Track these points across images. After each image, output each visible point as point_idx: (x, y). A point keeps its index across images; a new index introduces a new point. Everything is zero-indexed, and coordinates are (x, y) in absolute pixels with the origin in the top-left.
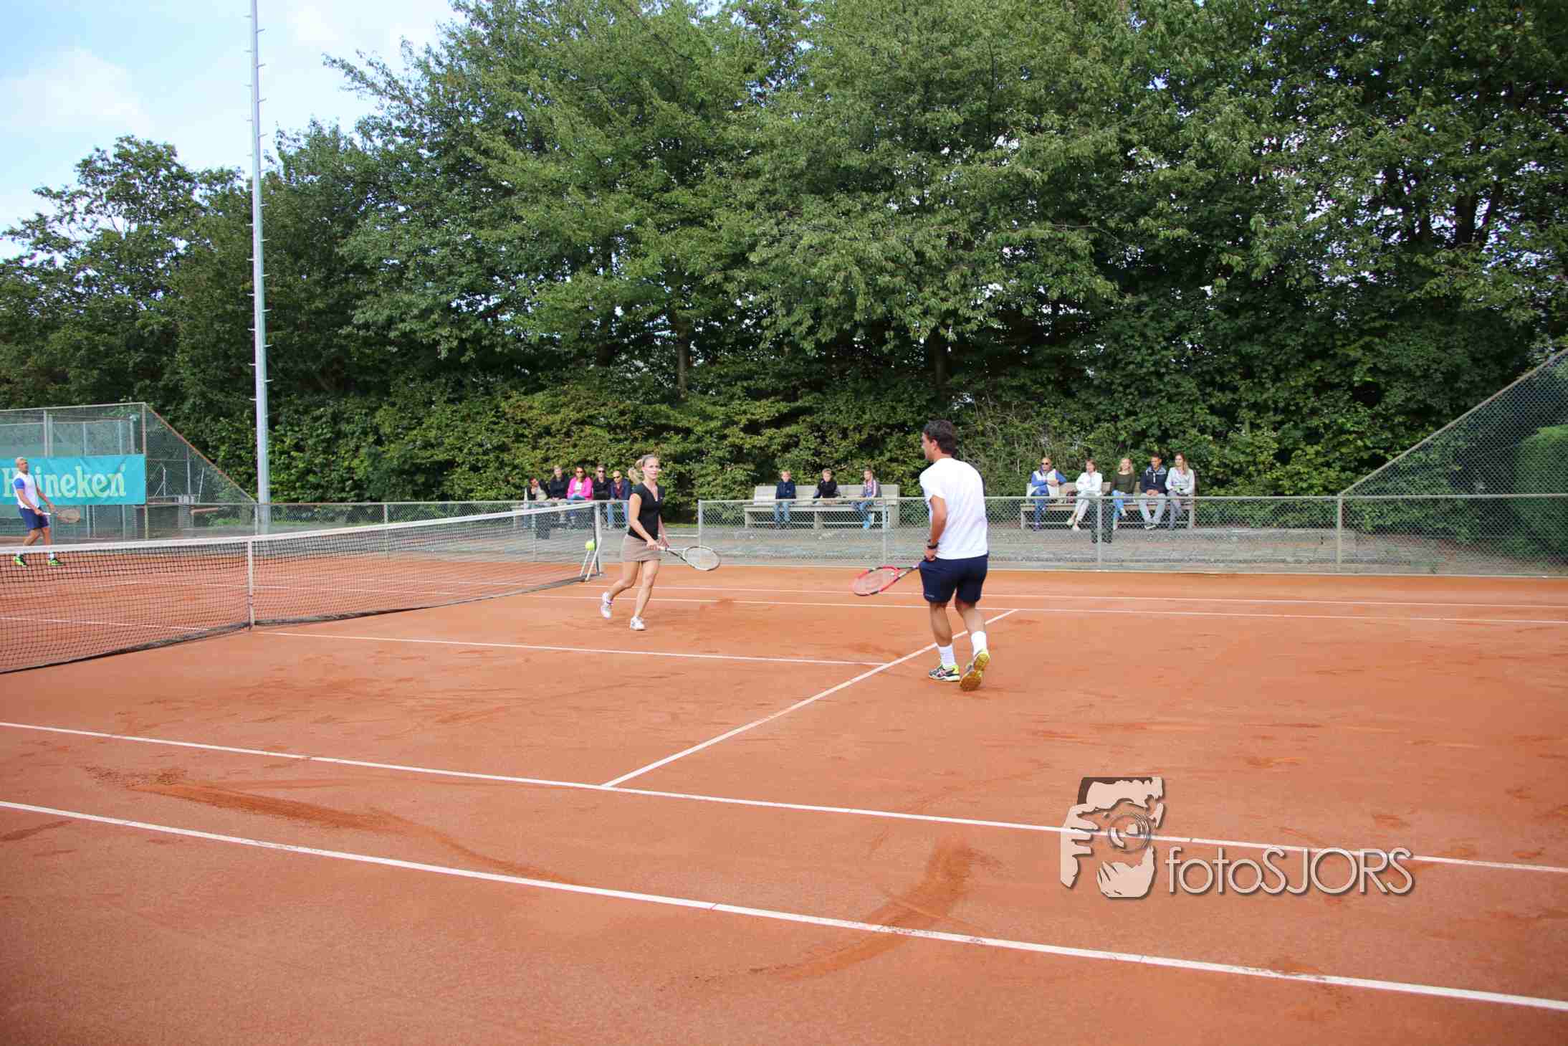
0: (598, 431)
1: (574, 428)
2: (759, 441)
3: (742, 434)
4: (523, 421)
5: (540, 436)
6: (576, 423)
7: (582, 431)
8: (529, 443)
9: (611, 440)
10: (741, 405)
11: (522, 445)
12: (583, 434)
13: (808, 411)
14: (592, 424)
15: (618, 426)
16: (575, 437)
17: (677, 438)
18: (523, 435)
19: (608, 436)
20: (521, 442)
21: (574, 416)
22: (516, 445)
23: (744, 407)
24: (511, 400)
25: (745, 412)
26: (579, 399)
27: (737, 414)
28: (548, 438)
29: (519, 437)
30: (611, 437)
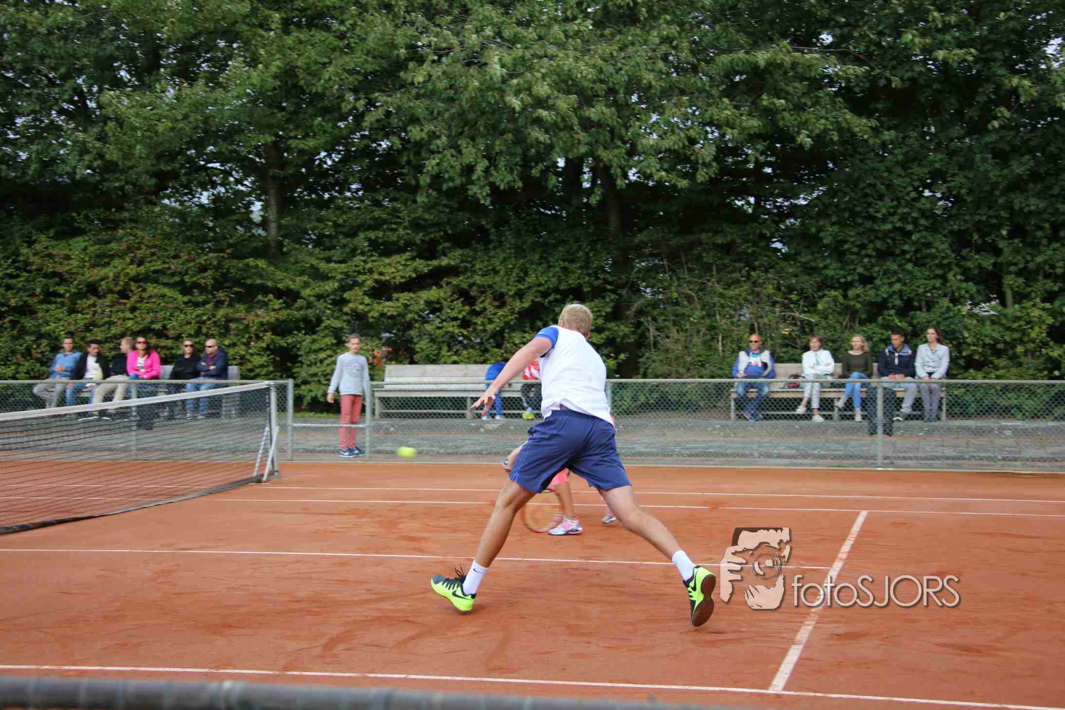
0: (166, 290)
1: (133, 286)
2: (389, 307)
3: (367, 300)
4: (55, 274)
5: (80, 295)
6: (136, 279)
7: (144, 290)
8: (63, 304)
9: (185, 303)
10: (365, 262)
11: (52, 307)
12: (144, 295)
13: (453, 271)
14: (156, 281)
15: (196, 285)
16: (134, 299)
17: (277, 304)
18: (56, 294)
19: (181, 299)
20: (50, 302)
21: (132, 270)
22: (45, 307)
23: (369, 265)
24: (38, 247)
25: (371, 271)
26: (139, 249)
27: (359, 273)
28: (93, 299)
29: (49, 296)
30: (186, 299)
